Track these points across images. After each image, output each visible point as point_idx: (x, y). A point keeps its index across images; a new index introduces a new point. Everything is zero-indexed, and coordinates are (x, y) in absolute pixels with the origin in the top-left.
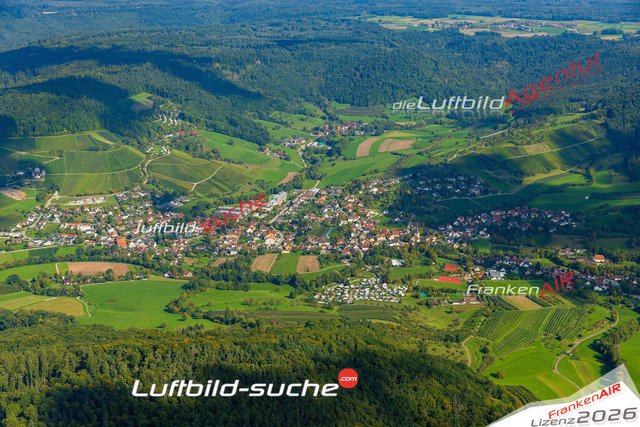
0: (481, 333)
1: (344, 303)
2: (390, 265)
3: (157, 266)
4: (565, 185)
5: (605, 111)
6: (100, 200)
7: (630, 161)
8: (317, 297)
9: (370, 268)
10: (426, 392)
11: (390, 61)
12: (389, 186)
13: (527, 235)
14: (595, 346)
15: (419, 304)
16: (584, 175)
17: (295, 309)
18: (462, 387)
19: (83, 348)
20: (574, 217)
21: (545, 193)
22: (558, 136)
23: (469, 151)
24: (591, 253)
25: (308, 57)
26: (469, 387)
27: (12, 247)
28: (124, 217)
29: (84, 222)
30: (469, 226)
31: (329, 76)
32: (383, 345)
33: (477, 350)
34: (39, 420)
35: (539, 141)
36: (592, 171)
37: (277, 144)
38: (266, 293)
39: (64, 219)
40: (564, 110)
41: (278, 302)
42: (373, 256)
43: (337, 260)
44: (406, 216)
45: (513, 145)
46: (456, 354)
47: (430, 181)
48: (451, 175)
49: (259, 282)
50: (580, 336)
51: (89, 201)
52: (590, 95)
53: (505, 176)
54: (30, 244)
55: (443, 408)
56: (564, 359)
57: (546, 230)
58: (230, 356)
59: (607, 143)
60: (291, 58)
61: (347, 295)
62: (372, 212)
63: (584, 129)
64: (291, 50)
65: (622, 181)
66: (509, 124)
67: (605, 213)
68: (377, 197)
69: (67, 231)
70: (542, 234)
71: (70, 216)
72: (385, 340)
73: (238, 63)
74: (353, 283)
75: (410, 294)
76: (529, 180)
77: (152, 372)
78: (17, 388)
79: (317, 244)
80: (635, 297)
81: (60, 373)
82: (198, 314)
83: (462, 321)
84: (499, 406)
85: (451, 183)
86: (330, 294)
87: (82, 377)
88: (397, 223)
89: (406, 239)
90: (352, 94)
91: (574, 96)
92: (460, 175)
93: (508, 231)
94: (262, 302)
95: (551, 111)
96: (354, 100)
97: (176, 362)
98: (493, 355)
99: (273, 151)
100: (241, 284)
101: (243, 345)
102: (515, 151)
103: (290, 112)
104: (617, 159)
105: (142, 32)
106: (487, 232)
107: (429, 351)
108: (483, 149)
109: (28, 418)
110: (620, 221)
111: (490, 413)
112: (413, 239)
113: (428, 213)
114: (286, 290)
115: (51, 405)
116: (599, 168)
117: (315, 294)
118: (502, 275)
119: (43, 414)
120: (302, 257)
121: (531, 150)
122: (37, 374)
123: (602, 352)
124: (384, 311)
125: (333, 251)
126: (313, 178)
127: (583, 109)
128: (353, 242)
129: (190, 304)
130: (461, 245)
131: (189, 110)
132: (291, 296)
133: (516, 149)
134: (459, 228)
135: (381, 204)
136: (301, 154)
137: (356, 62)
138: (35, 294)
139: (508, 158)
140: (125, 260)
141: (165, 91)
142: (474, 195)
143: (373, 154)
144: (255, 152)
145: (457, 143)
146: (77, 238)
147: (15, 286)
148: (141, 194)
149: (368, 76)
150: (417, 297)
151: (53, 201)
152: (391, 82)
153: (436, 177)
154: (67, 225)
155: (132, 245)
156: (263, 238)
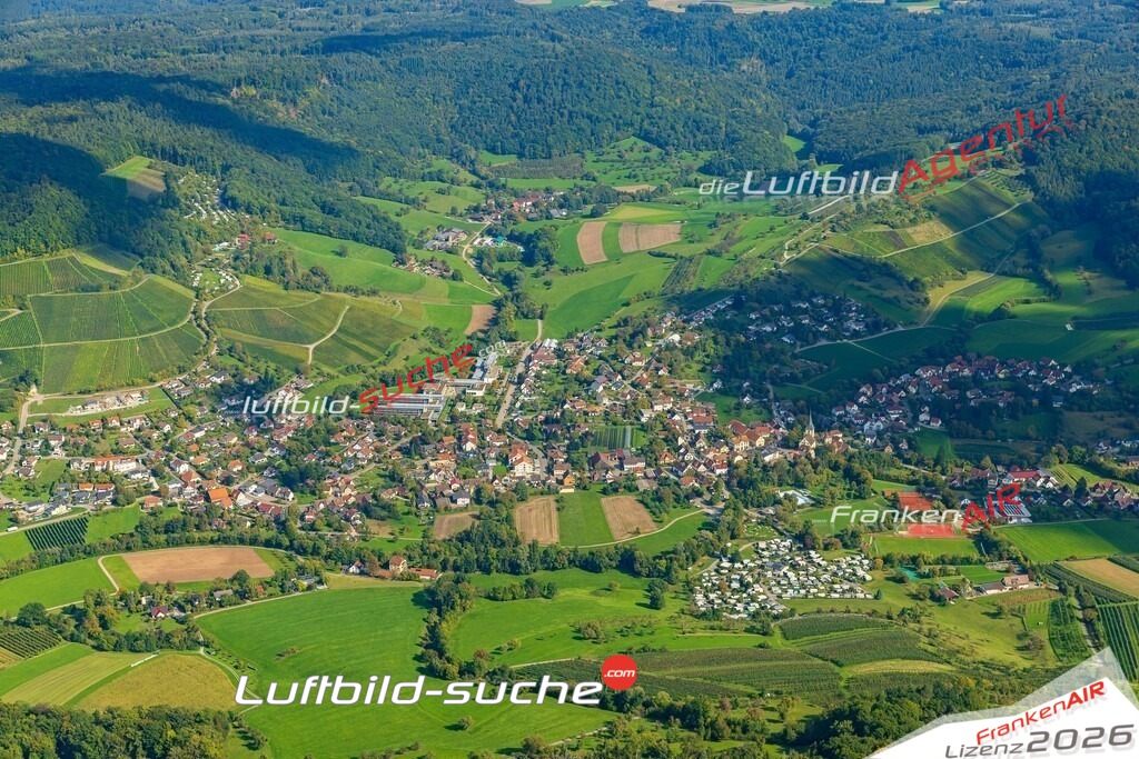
3: (322, 548)
6: (134, 400)
8: (699, 597)
11: (573, 69)
12: (699, 329)
13: (1013, 416)
15: (917, 598)
16: (1031, 279)
25: (414, 66)
28: (198, 435)
29: (118, 452)
30: (890, 404)
31: (465, 102)
35: (930, 218)
36: (1047, 271)
37: (419, 245)
39: (76, 450)
47: (766, 312)
48: (799, 297)
51: (111, 402)
54: (23, 515)
59: (1038, 212)
60: (382, 69)
61: (757, 587)
63: (991, 186)
64: (378, 56)
68: (686, 352)
69: (90, 476)
71: (84, 440)
73: (292, 87)
74: (744, 555)
75: (883, 574)
76: (939, 296)
85: (805, 312)
89: (790, 445)
90: (517, 135)
92: (815, 295)
96: (522, 146)
99: (423, 263)
102: (895, 240)
103: (414, 178)
105: (69, 27)
106: (933, 415)
108: (831, 238)
112: (804, 441)
113: (793, 379)
114: (631, 587)
120: (608, 501)
121: (921, 236)
125: (661, 481)
126: (526, 317)
128: (690, 457)
129: (479, 654)
130: (896, 448)
131: (241, 189)
132: (655, 604)
133: (894, 235)
134: (873, 410)
135: (700, 367)
136: (472, 263)
137: (509, 74)
138: (99, 648)
139: (886, 254)
140: (247, 537)
141: (180, 151)
142: (855, 334)
143: (616, 256)
144: (391, 268)
145: (772, 229)
146: (117, 491)
147: (41, 629)
148: (214, 379)
149: (539, 100)
150: (901, 580)
151: (33, 408)
152: (586, 109)
153: (777, 304)
154: (86, 461)
155: (242, 500)
156: (505, 461)
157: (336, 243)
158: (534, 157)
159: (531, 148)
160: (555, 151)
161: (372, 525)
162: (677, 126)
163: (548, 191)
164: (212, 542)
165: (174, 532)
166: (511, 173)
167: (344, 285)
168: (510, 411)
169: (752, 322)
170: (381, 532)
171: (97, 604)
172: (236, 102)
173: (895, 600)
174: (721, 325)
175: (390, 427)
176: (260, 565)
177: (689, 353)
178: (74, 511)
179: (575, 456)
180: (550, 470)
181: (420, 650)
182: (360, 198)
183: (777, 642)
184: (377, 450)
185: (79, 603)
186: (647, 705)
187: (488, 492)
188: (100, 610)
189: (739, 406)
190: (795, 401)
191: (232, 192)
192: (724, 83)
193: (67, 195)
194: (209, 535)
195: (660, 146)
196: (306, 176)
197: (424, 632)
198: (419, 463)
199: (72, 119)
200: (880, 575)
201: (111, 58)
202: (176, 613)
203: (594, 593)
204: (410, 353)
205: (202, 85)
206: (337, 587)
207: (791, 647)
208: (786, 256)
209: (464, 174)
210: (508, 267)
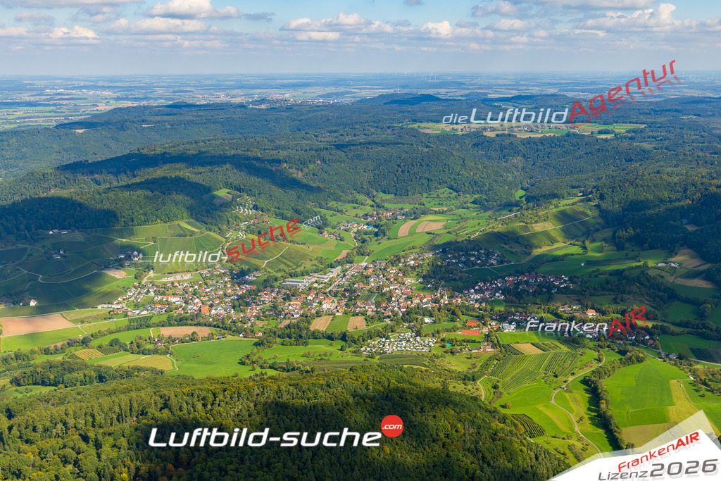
0: (493, 374)
1: (384, 353)
2: (423, 322)
3: (234, 328)
4: (566, 255)
5: (598, 195)
6: (188, 277)
7: (617, 234)
8: (363, 349)
9: (407, 325)
10: (443, 419)
12: (423, 259)
13: (534, 296)
14: (585, 382)
15: (446, 352)
16: (581, 247)
17: (345, 359)
18: (473, 414)
19: (166, 392)
20: (571, 280)
21: (549, 261)
22: (560, 216)
23: (489, 230)
24: (585, 309)
25: (359, 157)
26: (479, 414)
27: (115, 316)
28: (207, 290)
29: (174, 295)
30: (487, 290)
31: (377, 172)
32: (411, 384)
33: (490, 387)
34: (129, 449)
35: (545, 220)
36: (587, 243)
37: (333, 227)
38: (321, 347)
39: (157, 293)
40: (566, 195)
41: (331, 354)
42: (409, 316)
43: (381, 319)
44: (437, 283)
45: (523, 224)
46: (472, 390)
47: (456, 255)
48: (474, 249)
49: (316, 338)
50: (573, 374)
51: (178, 277)
52: (587, 182)
53: (517, 249)
54: (130, 314)
55: (457, 431)
56: (559, 392)
57: (549, 291)
58: (285, 394)
59: (600, 220)
60: (346, 158)
61: (388, 347)
62: (409, 281)
63: (581, 209)
64: (345, 152)
65: (611, 250)
66: (522, 208)
67: (596, 276)
68: (413, 268)
69: (160, 302)
70: (546, 293)
71: (163, 290)
72: (414, 380)
73: (302, 163)
74: (393, 338)
75: (439, 344)
76: (537, 252)
77: (222, 409)
78: (111, 425)
79: (365, 307)
80: (618, 342)
81: (147, 412)
82: (265, 365)
83: (479, 365)
84: (503, 429)
85: (474, 255)
86: (374, 346)
87: (164, 415)
88: (429, 288)
89: (436, 301)
90: (395, 186)
91: (574, 183)
92: (481, 249)
93: (518, 293)
94: (318, 354)
95: (555, 196)
96: (397, 191)
97: (241, 401)
98: (502, 390)
99: (331, 234)
100: (301, 341)
101: (296, 386)
102: (526, 229)
103: (345, 202)
104: (608, 233)
105: (224, 140)
106: (502, 294)
107: (451, 389)
108: (499, 228)
109: (120, 448)
110: (607, 282)
111: (494, 435)
112: (442, 301)
113: (455, 280)
114: (338, 344)
115: (139, 437)
116: (594, 241)
117: (361, 347)
118: (513, 327)
119: (132, 444)
120: (352, 318)
121: (538, 227)
122: (128, 414)
123: (590, 386)
124: (417, 358)
125: (377, 312)
126: (363, 255)
127: (582, 194)
128: (393, 305)
130: (481, 305)
132: (342, 349)
133: (526, 227)
134: (479, 291)
135: (417, 273)
136: (353, 235)
137: (398, 161)
138: (133, 353)
139: (520, 234)
141: (242, 187)
142: (492, 265)
143: (411, 234)
144: (315, 235)
145: (479, 224)
146: (168, 307)
147: (117, 347)
148: (221, 271)
149: (408, 171)
150: (443, 347)
151: (149, 278)
152: (427, 176)
153: (462, 251)
154: (160, 297)
155: (214, 312)
156: (321, 304)
158: (401, 195)
159: (400, 191)
160: (410, 193)
161: (258, 322)
162: (466, 184)
163: (402, 209)
164: (195, 325)
165: (182, 321)
166: (389, 201)
168: (334, 287)
169: (448, 258)
171: (139, 339)
178: (150, 313)
179: (349, 303)
183: (375, 360)
188: (138, 341)
194: (194, 323)
195: (457, 192)
198: (287, 303)
202: (166, 344)
204: (308, 265)
206: (229, 339)
208: (477, 234)
209: (370, 202)
210: (366, 237)
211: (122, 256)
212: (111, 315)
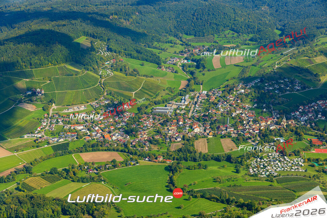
3: (138, 153)
6: (82, 108)
9: (267, 145)
11: (211, 9)
12: (250, 88)
23: (283, 63)
27: (40, 144)
29: (78, 123)
30: (309, 112)
31: (178, 20)
35: (321, 55)
37: (165, 62)
39: (66, 123)
42: (267, 137)
45: (307, 58)
47: (270, 83)
48: (280, 79)
51: (76, 109)
54: (51, 141)
60: (154, 10)
62: (247, 106)
64: (153, 6)
69: (70, 130)
71: (68, 120)
76: (324, 79)
79: (226, 130)
85: (282, 83)
86: (257, 167)
88: (266, 112)
89: (278, 124)
90: (194, 29)
92: (285, 78)
96: (195, 33)
99: (167, 68)
102: (310, 62)
103: (163, 42)
106: (322, 115)
112: (282, 123)
113: (279, 104)
114: (230, 166)
120: (222, 140)
121: (318, 60)
125: (239, 134)
126: (197, 84)
128: (247, 127)
129: (185, 186)
130: (311, 125)
131: (113, 46)
132: (237, 172)
133: (310, 60)
134: (303, 113)
135: (250, 100)
136: (181, 68)
137: (192, 11)
138: (73, 181)
139: (307, 66)
140: (116, 149)
141: (95, 34)
142: (298, 90)
143: (224, 66)
144: (157, 69)
145: (272, 58)
146: (78, 135)
147: (56, 175)
148: (106, 102)
150: (313, 166)
151: (53, 110)
152: (215, 21)
153: (273, 81)
154: (69, 126)
155: (114, 138)
156: (192, 128)
157: (141, 62)
158: (199, 36)
159: (198, 33)
160: (205, 34)
161: (152, 146)
162: (242, 27)
163: (203, 46)
164: (105, 150)
165: (94, 147)
166: (193, 41)
167: (143, 74)
168: (193, 112)
169: (266, 86)
170: (155, 148)
171: (72, 168)
172: (111, 20)
173: (311, 172)
174: (256, 87)
175: (157, 117)
176: (120, 158)
177: (247, 95)
178: (65, 140)
179: (212, 126)
180: (205, 131)
181: (167, 184)
182: (148, 48)
183: (275, 184)
184: (153, 124)
185: (67, 168)
186: (236, 202)
187: (187, 137)
188: (73, 170)
189: (262, 112)
190: (279, 111)
191: (111, 47)
192: (257, 13)
193: (63, 47)
194: (104, 148)
195: (237, 33)
196: (132, 42)
197: (168, 178)
198: (166, 128)
199: (64, 25)
200: (306, 164)
201: (75, 7)
202: (95, 171)
203: (219, 168)
204: (163, 95)
205: (102, 15)
206: (142, 164)
207: (280, 186)
208: (276, 66)
209: (178, 41)
210: (192, 69)
211: (30, 93)
212: (36, 144)
